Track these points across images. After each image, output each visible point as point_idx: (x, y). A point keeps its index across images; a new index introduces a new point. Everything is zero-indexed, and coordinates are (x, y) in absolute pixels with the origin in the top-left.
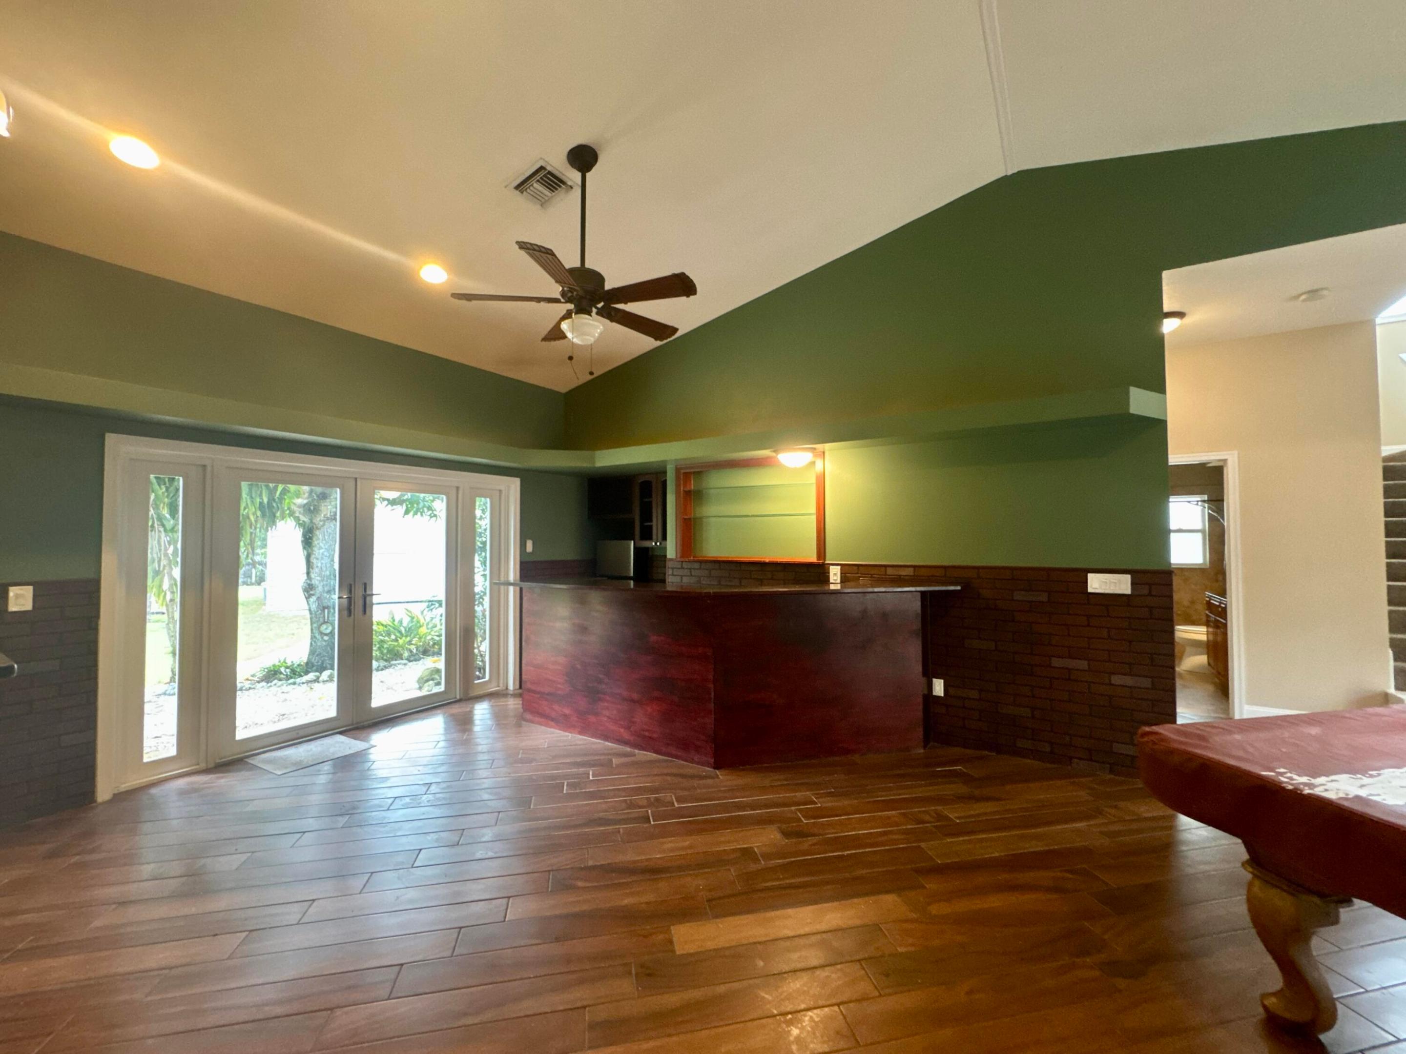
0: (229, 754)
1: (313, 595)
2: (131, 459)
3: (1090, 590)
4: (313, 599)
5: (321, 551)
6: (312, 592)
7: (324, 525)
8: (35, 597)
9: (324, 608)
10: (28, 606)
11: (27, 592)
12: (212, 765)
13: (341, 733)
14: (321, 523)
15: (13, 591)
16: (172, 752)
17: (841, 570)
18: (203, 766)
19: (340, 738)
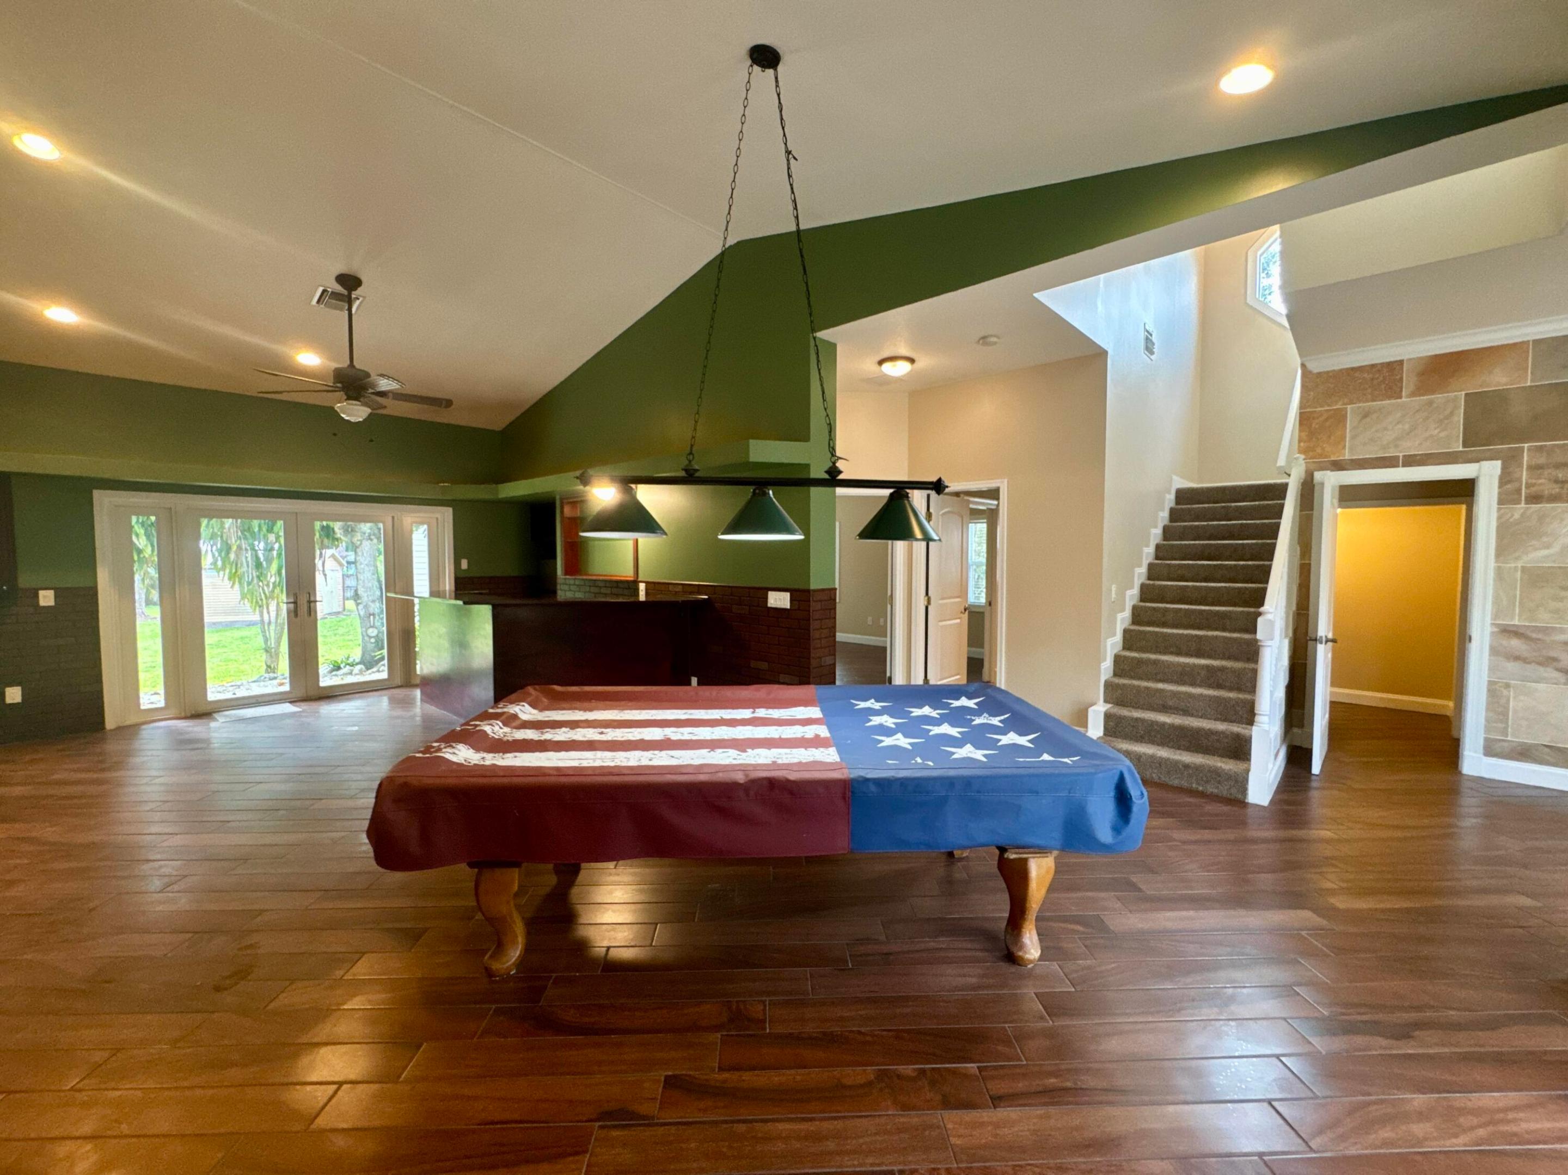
0: (202, 709)
1: (360, 603)
2: (116, 506)
3: (769, 605)
4: (360, 607)
5: (362, 566)
6: (359, 601)
7: (361, 544)
8: (56, 597)
9: (370, 615)
10: (51, 603)
11: (51, 593)
12: (189, 715)
13: (291, 702)
14: (359, 543)
15: (42, 593)
16: (162, 704)
17: (646, 586)
18: (183, 715)
19: (288, 704)
